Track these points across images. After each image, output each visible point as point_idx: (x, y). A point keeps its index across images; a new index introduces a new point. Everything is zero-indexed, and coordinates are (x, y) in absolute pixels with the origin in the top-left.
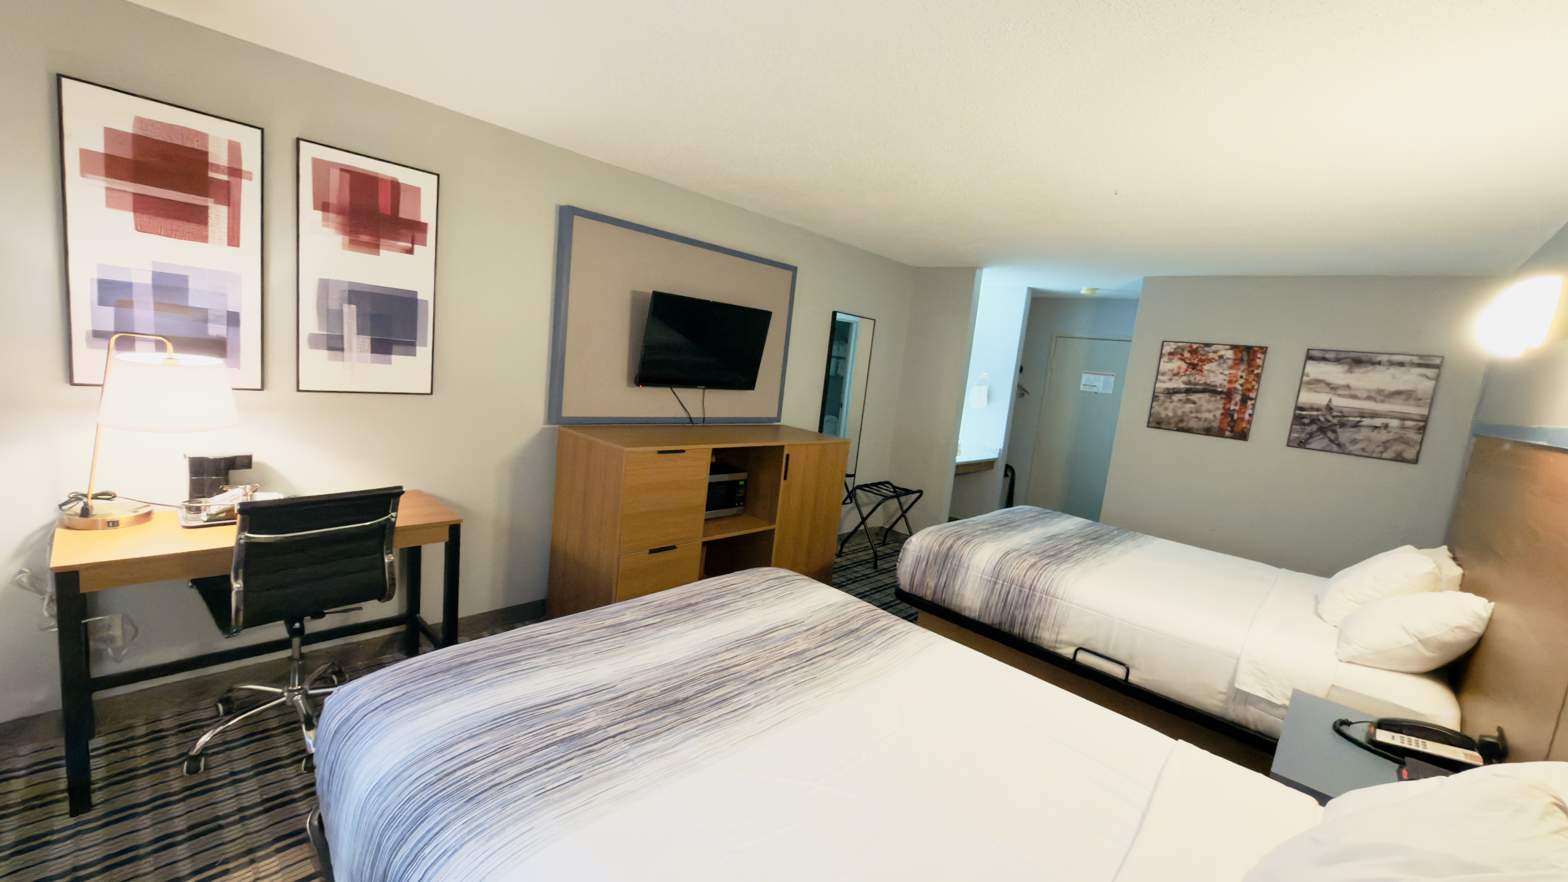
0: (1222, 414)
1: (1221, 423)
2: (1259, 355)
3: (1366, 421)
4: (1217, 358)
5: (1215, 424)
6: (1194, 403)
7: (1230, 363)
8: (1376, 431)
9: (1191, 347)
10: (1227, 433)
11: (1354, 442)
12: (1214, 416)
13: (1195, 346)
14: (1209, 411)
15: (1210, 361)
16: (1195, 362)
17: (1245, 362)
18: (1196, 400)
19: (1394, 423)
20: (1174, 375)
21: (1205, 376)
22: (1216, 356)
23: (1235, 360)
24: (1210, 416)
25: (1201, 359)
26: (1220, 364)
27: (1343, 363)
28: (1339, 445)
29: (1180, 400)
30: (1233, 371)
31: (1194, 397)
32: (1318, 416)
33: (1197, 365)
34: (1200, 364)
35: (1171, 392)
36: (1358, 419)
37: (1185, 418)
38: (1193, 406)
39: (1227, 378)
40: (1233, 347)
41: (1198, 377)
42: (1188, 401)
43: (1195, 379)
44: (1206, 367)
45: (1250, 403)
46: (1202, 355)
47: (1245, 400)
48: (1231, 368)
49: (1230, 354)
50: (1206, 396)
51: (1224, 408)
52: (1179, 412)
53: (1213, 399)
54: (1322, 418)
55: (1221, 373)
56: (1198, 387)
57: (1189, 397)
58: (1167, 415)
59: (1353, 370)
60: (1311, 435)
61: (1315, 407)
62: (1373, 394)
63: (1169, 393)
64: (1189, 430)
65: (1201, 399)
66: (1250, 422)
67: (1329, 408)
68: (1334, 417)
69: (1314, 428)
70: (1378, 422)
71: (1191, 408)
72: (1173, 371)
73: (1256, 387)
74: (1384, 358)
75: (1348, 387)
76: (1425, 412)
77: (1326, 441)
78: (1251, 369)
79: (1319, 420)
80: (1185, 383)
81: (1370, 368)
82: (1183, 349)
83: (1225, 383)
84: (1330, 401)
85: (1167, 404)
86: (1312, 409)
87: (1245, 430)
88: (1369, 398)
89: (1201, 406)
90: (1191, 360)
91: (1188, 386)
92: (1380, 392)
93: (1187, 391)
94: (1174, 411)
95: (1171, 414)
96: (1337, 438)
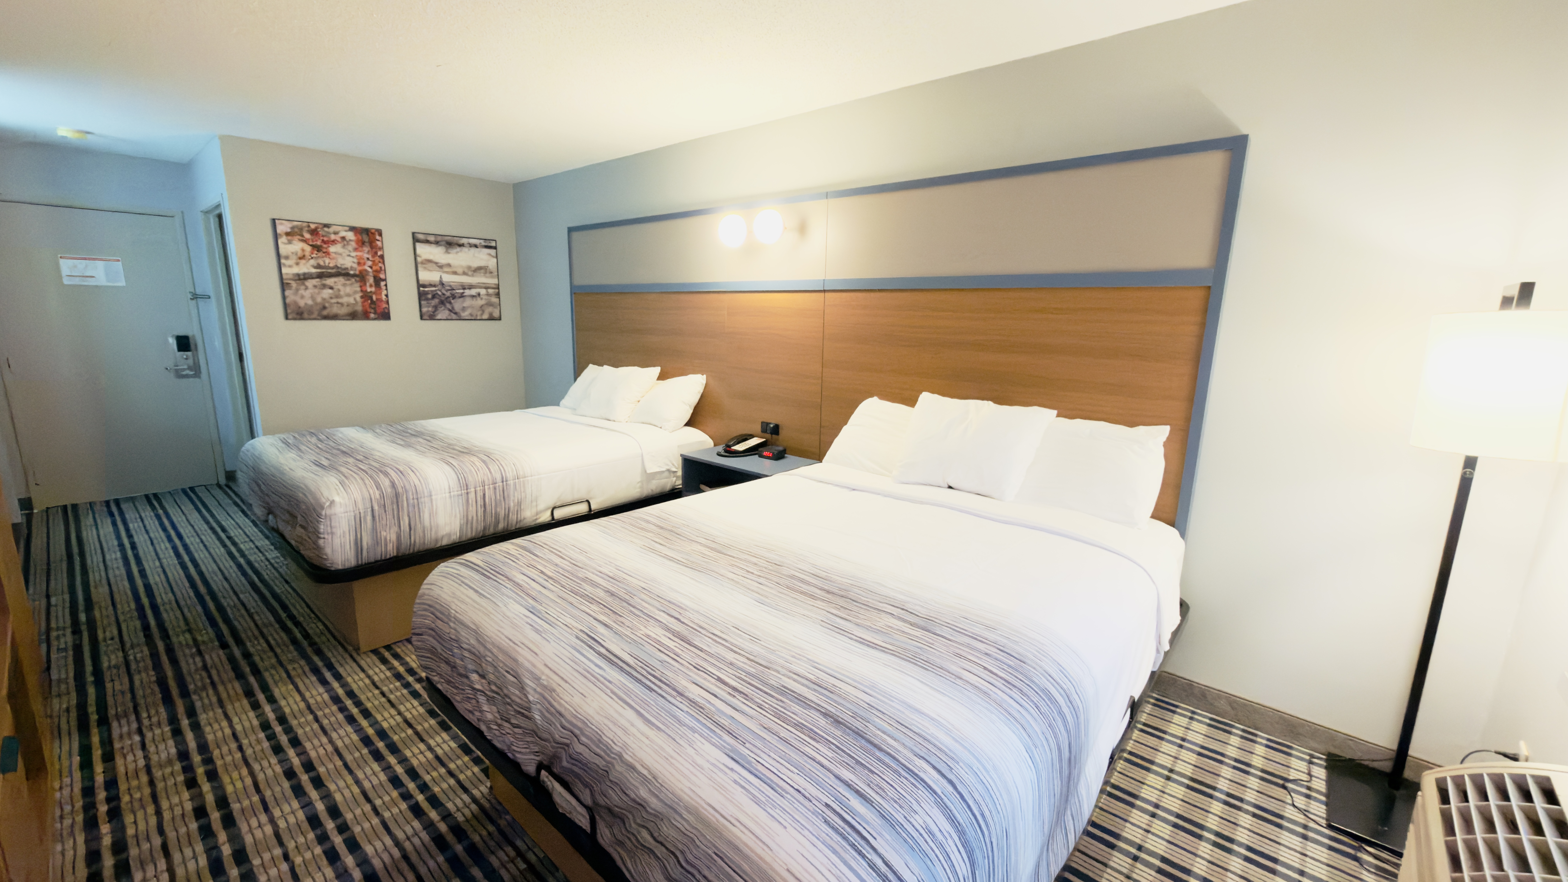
0: (362, 297)
1: (363, 306)
2: (378, 237)
3: (467, 292)
4: (339, 240)
5: (359, 308)
6: (331, 288)
7: (353, 244)
8: (475, 299)
9: (309, 226)
10: (372, 315)
11: (464, 309)
12: (355, 299)
13: (313, 226)
14: (348, 295)
15: (334, 242)
16: (319, 243)
17: (367, 244)
18: (332, 285)
19: (483, 292)
20: (300, 258)
21: (333, 259)
22: (337, 238)
23: (357, 242)
24: (351, 300)
25: (323, 240)
26: (344, 245)
27: (440, 245)
28: (456, 313)
29: (315, 286)
30: (359, 254)
31: (330, 281)
32: (436, 290)
33: (321, 246)
34: (325, 246)
35: (302, 278)
36: (462, 291)
37: (327, 305)
38: (330, 291)
39: (356, 260)
40: (352, 229)
41: (327, 261)
42: (324, 286)
43: (324, 262)
44: (332, 249)
45: (383, 283)
46: (323, 236)
47: (378, 281)
48: (356, 250)
49: (350, 235)
50: (341, 280)
51: (362, 291)
52: (319, 300)
53: (348, 282)
54: (439, 293)
55: (349, 256)
56: (329, 271)
57: (324, 282)
58: (306, 304)
59: (449, 251)
60: (436, 308)
61: (432, 283)
62: (466, 270)
63: (300, 279)
64: (335, 317)
65: (337, 282)
66: (388, 302)
67: (442, 284)
68: (447, 290)
69: (436, 301)
70: (473, 292)
71: (330, 294)
72: (296, 254)
73: (383, 268)
74: (464, 241)
75: (449, 265)
76: (495, 281)
77: (447, 312)
78: (374, 250)
79: (437, 294)
80: (315, 267)
81: (458, 249)
82: (301, 229)
83: (355, 266)
84: (441, 277)
85: (302, 292)
86: (431, 285)
87: (386, 311)
88: (464, 273)
89: (339, 290)
90: (313, 241)
91: (319, 270)
92: (469, 268)
93: (320, 276)
94: (313, 298)
95: (310, 302)
96: (453, 308)
